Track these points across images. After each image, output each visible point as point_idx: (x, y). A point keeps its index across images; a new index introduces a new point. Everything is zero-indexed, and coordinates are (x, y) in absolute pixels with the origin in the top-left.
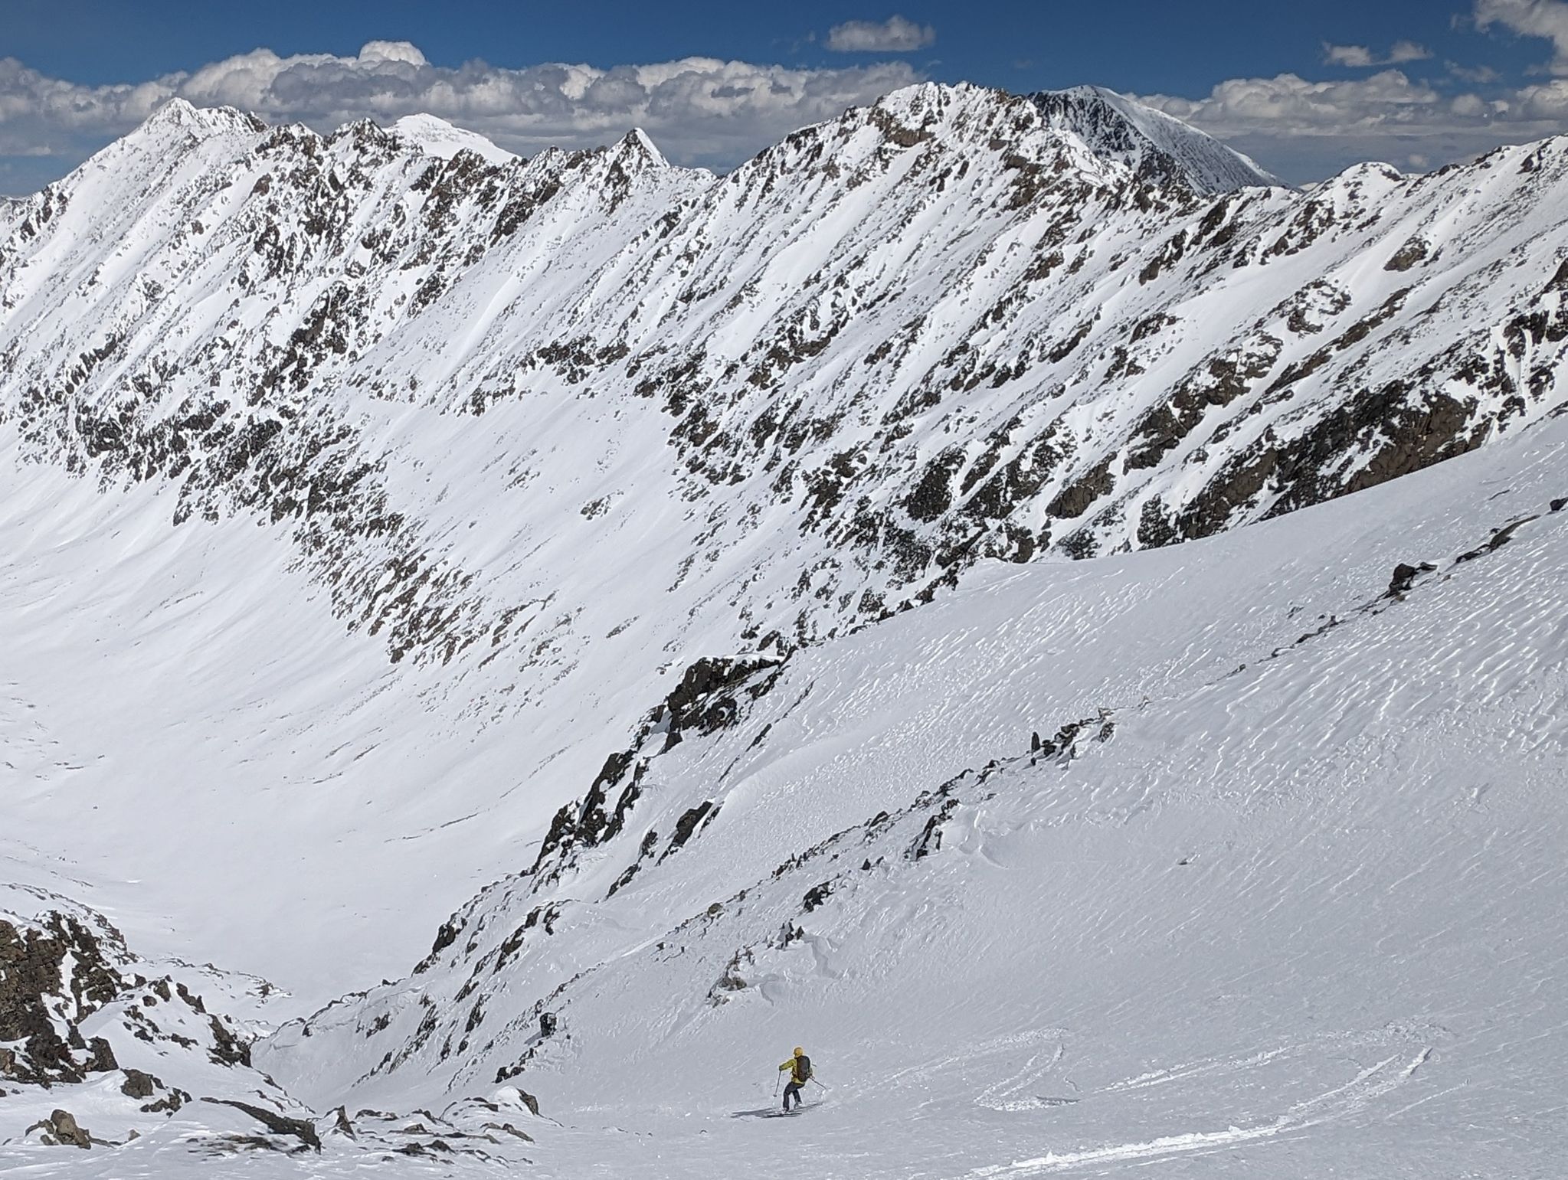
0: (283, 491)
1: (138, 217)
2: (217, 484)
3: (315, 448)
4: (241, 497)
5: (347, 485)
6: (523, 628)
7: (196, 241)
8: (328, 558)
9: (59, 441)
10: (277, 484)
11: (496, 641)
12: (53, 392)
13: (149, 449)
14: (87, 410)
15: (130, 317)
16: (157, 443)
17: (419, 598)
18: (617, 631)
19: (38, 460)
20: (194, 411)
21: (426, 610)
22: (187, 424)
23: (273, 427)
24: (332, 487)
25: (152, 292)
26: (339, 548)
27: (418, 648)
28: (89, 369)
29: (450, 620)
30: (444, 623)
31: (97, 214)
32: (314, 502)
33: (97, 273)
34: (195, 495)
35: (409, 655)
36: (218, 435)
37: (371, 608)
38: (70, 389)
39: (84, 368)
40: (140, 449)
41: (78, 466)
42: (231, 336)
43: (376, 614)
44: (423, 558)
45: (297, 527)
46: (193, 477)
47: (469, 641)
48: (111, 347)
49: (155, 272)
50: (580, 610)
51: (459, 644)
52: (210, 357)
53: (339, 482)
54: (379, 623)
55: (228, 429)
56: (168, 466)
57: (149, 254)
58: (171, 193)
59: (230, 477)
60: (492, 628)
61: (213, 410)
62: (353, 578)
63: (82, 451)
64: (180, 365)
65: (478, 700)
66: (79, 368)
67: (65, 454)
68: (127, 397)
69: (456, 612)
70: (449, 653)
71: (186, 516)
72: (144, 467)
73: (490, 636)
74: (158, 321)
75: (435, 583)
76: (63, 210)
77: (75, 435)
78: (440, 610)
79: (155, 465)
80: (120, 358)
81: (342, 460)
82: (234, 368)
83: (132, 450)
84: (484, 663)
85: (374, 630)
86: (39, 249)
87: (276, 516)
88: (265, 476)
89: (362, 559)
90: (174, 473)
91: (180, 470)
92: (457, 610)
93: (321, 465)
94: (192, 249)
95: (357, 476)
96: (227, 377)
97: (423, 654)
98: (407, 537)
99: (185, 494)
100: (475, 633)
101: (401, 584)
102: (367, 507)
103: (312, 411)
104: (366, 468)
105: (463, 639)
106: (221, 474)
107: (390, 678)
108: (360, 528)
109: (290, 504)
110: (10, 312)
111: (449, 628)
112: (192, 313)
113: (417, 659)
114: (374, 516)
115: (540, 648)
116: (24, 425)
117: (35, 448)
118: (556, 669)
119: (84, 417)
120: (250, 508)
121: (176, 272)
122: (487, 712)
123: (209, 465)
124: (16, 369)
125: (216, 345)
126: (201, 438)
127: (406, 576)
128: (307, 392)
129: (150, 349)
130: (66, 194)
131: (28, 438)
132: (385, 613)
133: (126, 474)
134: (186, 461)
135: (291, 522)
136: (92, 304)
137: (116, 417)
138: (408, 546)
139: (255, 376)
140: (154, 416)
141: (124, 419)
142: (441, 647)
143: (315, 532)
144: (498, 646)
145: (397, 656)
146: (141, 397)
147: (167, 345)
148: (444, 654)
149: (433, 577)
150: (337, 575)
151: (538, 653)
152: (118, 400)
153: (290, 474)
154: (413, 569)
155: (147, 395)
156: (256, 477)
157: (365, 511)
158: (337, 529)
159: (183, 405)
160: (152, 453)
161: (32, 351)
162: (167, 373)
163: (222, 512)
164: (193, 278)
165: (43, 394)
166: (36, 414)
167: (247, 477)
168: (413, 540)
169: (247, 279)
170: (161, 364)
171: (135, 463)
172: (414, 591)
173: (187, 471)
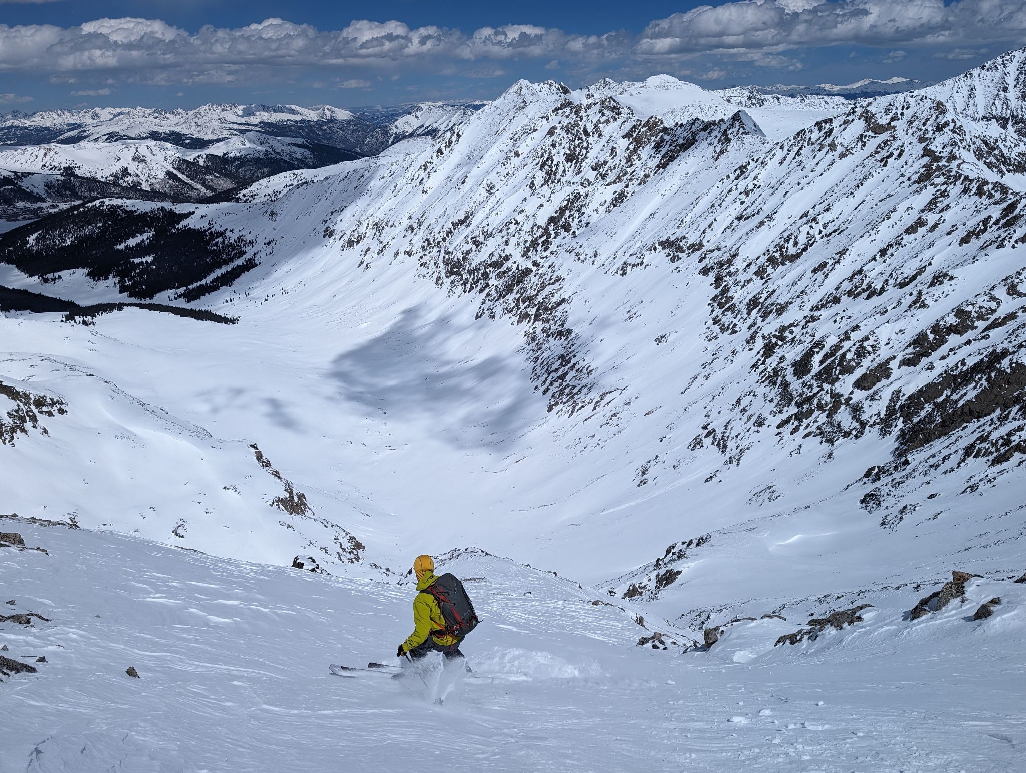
0: (525, 308)
1: (491, 147)
2: (497, 300)
3: (543, 286)
4: (507, 308)
5: (553, 308)
6: (608, 403)
7: (515, 161)
8: (535, 348)
9: (434, 267)
10: (524, 304)
11: (595, 408)
12: (436, 241)
13: (472, 276)
14: (448, 253)
15: (477, 202)
16: (476, 274)
17: (568, 378)
18: (649, 413)
19: (424, 277)
20: (494, 259)
21: (568, 386)
22: (491, 265)
23: (528, 271)
24: (546, 309)
25: (490, 189)
26: (542, 344)
27: (561, 406)
28: (454, 229)
29: (577, 393)
30: (575, 394)
31: (473, 144)
32: (537, 316)
33: (466, 177)
34: (488, 303)
35: (556, 409)
36: (504, 272)
37: (546, 380)
38: (444, 240)
39: (452, 229)
40: (468, 276)
41: (440, 282)
42: (520, 218)
43: (548, 383)
44: (575, 356)
45: (526, 329)
46: (488, 295)
47: (583, 406)
48: (467, 218)
49: (493, 178)
50: (636, 398)
51: (578, 407)
52: (508, 229)
53: (550, 306)
54: (547, 389)
55: (509, 269)
56: (478, 288)
57: (492, 168)
58: (508, 134)
59: (504, 297)
60: (594, 401)
61: (504, 259)
62: (543, 362)
63: (443, 275)
64: (494, 232)
65: (578, 440)
66: (450, 229)
67: (435, 275)
68: (467, 247)
69: (580, 390)
70: (573, 412)
71: (481, 315)
72: (468, 286)
73: (593, 405)
74: (489, 206)
75: (577, 371)
76: (457, 141)
77: (441, 265)
78: (574, 387)
79: (474, 286)
80: (468, 226)
81: (553, 294)
82: (517, 236)
83: (464, 277)
84: (586, 420)
85: (545, 392)
86: (443, 162)
87: (520, 321)
88: (519, 298)
89: (550, 351)
90: (481, 291)
91: (484, 290)
92: (581, 389)
93: (544, 296)
94: (512, 166)
95: (559, 304)
96: (513, 241)
97: (561, 410)
98: (571, 343)
99: (483, 303)
100: (586, 403)
101: (563, 368)
102: (559, 323)
103: (546, 265)
104: (564, 300)
105: (580, 405)
106: (500, 295)
107: (544, 420)
108: (553, 334)
109: (527, 316)
110: (425, 196)
111: (576, 397)
112: (504, 204)
113: (559, 411)
114: (560, 329)
115: (612, 416)
116: (421, 257)
117: (423, 270)
118: (617, 429)
119: (447, 257)
120: (509, 315)
121: (503, 178)
122: (580, 447)
123: (496, 289)
124: (422, 227)
125: (511, 222)
126: (496, 273)
127: (566, 365)
128: (548, 253)
129: (482, 221)
130: (460, 133)
131: (421, 265)
132: (551, 384)
133: (460, 288)
134: (487, 285)
135: (526, 326)
136: (462, 194)
137: (460, 257)
138: (570, 348)
139: (526, 241)
140: (478, 258)
141: (464, 259)
142: (570, 407)
143: (534, 333)
144: (595, 411)
145: (550, 409)
146: (474, 247)
147: (489, 221)
148: (570, 411)
149: (577, 367)
150: (537, 359)
151: (611, 419)
152: (462, 249)
153: (530, 299)
154: (569, 361)
155: (477, 247)
156: (515, 298)
157: (558, 324)
158: (543, 333)
159: (490, 255)
160: (473, 279)
161: (430, 219)
162: (488, 235)
163: (497, 316)
164: (509, 183)
165: (431, 242)
166: (427, 252)
167: (511, 297)
168: (573, 345)
169: (534, 185)
170: (485, 230)
171: (465, 284)
172: (567, 374)
173: (487, 290)
